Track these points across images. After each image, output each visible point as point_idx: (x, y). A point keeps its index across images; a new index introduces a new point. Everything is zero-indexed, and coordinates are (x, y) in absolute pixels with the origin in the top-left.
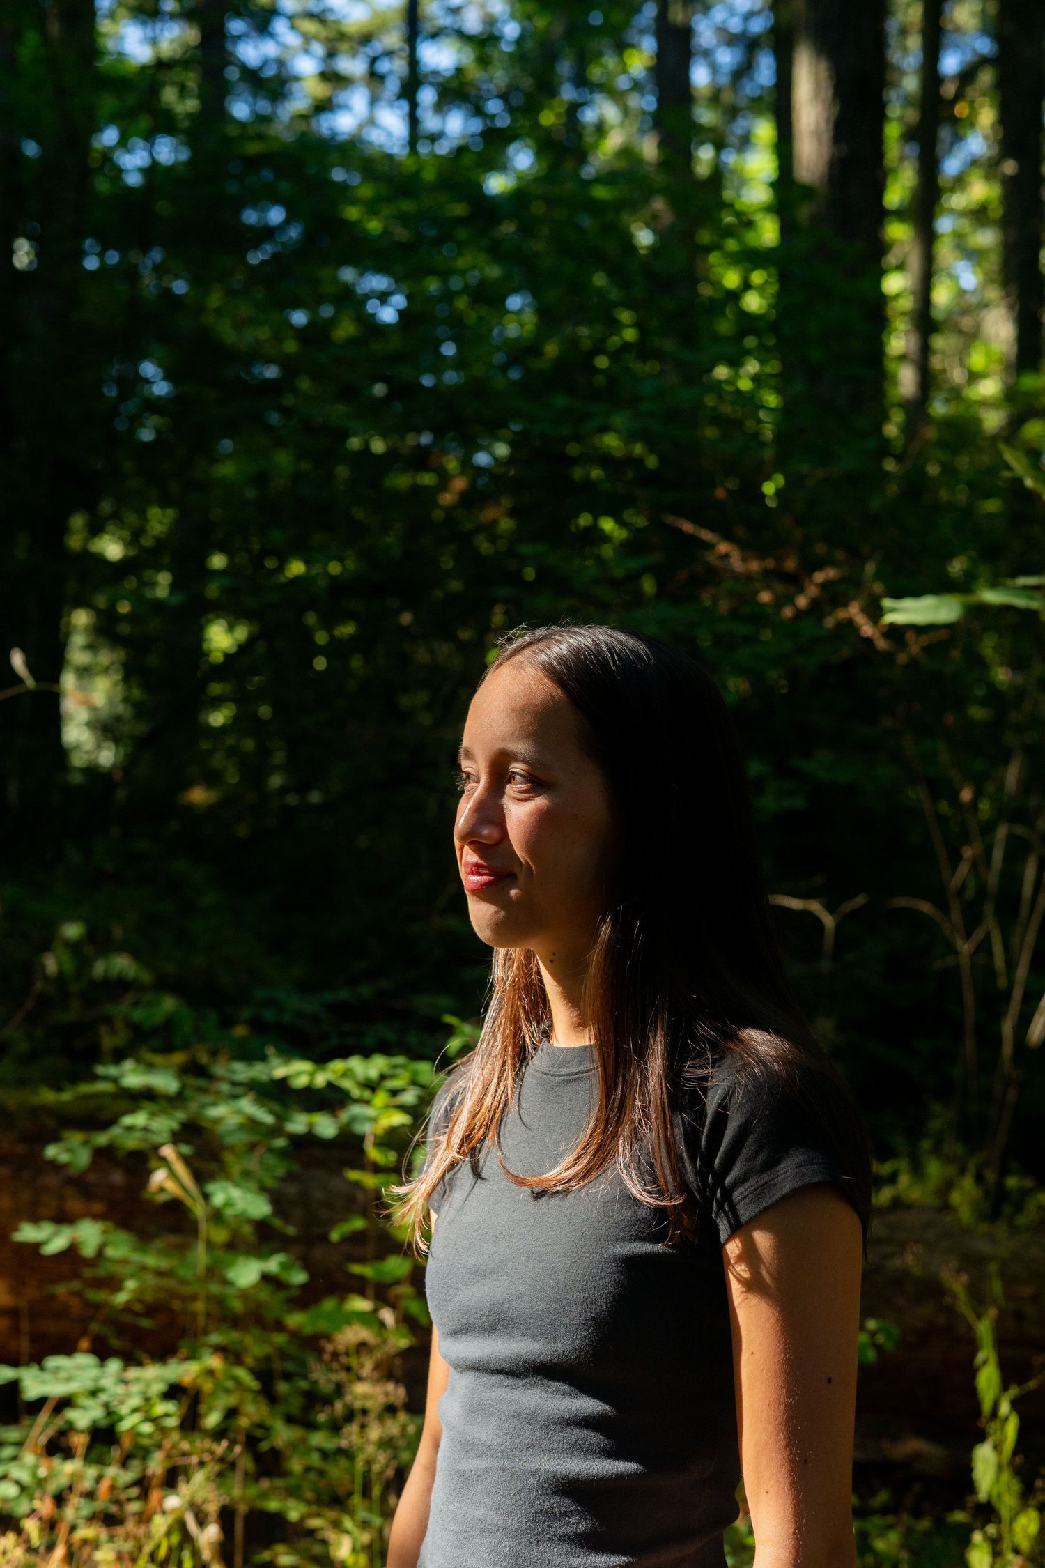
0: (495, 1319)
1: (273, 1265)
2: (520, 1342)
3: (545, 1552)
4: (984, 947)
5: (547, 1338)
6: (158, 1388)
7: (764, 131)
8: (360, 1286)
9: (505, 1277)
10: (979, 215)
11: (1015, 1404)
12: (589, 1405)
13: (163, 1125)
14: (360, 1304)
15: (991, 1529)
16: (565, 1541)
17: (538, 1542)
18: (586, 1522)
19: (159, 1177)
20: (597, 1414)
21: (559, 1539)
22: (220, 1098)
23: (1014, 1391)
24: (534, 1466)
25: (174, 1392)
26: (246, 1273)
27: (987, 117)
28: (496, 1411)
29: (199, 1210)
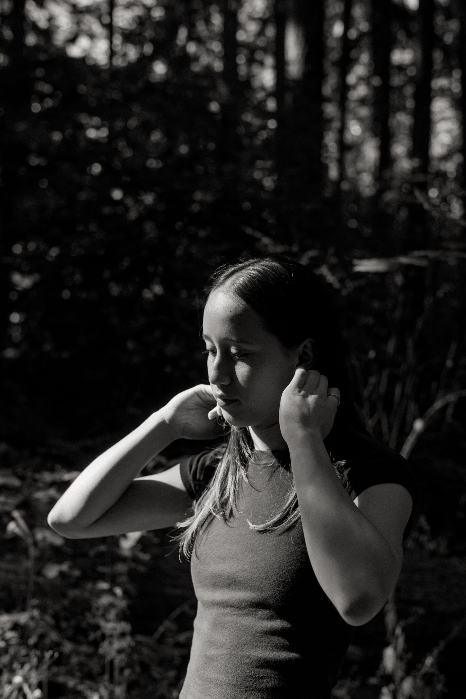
0: (231, 581)
1: (65, 567)
2: (244, 592)
3: (250, 696)
4: (379, 423)
5: (258, 591)
6: (8, 626)
7: (269, 61)
8: (102, 577)
9: (236, 561)
10: (363, 101)
11: (404, 630)
12: (277, 624)
13: (13, 501)
14: (104, 585)
15: (392, 687)
16: (261, 691)
17: (247, 691)
18: (271, 682)
19: (12, 526)
20: (281, 629)
21: (258, 690)
22: (39, 489)
23: (402, 623)
24: (248, 654)
25: (15, 627)
26: (52, 572)
27: (365, 57)
28: (229, 627)
29: (29, 541)
